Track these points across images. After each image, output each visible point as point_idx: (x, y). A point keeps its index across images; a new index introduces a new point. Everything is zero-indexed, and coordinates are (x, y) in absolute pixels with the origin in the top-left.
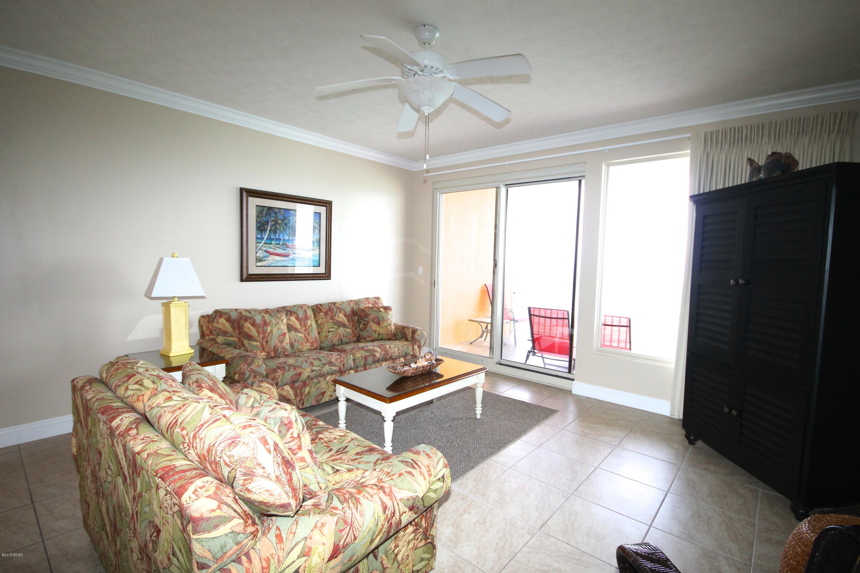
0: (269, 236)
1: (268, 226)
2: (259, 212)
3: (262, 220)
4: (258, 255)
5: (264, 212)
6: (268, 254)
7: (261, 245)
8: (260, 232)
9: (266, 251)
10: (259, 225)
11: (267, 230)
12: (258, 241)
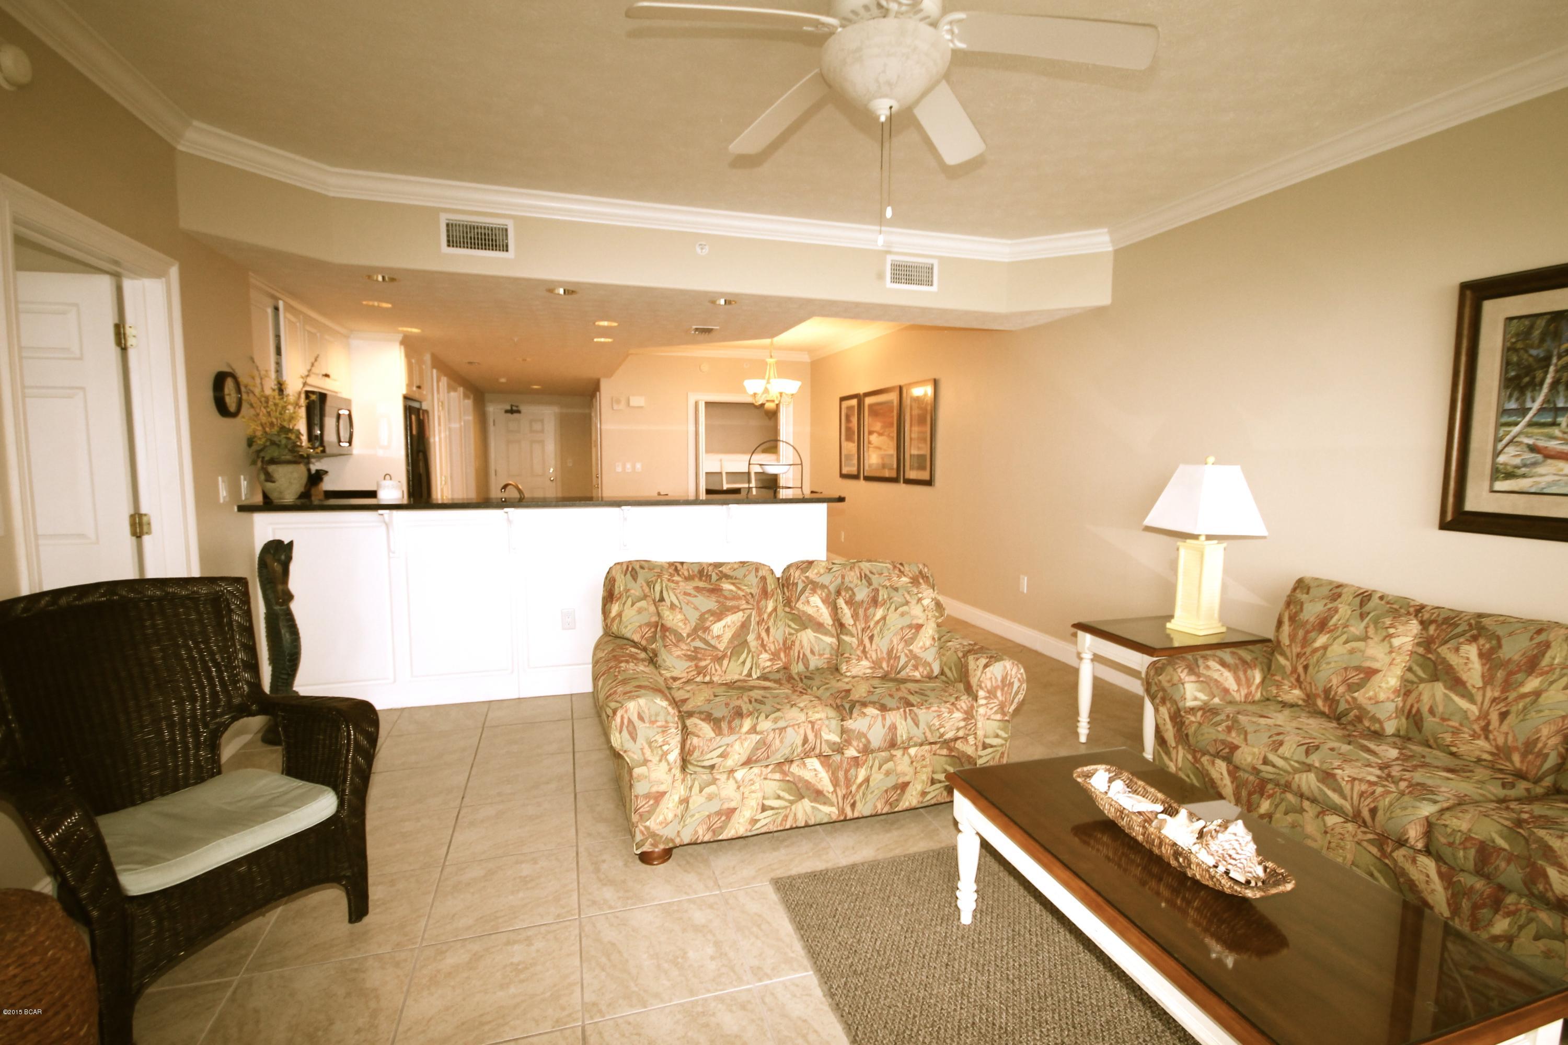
0: (1547, 401)
1: (1546, 373)
2: (1517, 335)
3: (1525, 356)
4: (1501, 459)
5: (1536, 333)
6: (1539, 457)
7: (1516, 430)
8: (1516, 395)
9: (1533, 449)
10: (1513, 374)
11: (1541, 384)
12: (1505, 419)
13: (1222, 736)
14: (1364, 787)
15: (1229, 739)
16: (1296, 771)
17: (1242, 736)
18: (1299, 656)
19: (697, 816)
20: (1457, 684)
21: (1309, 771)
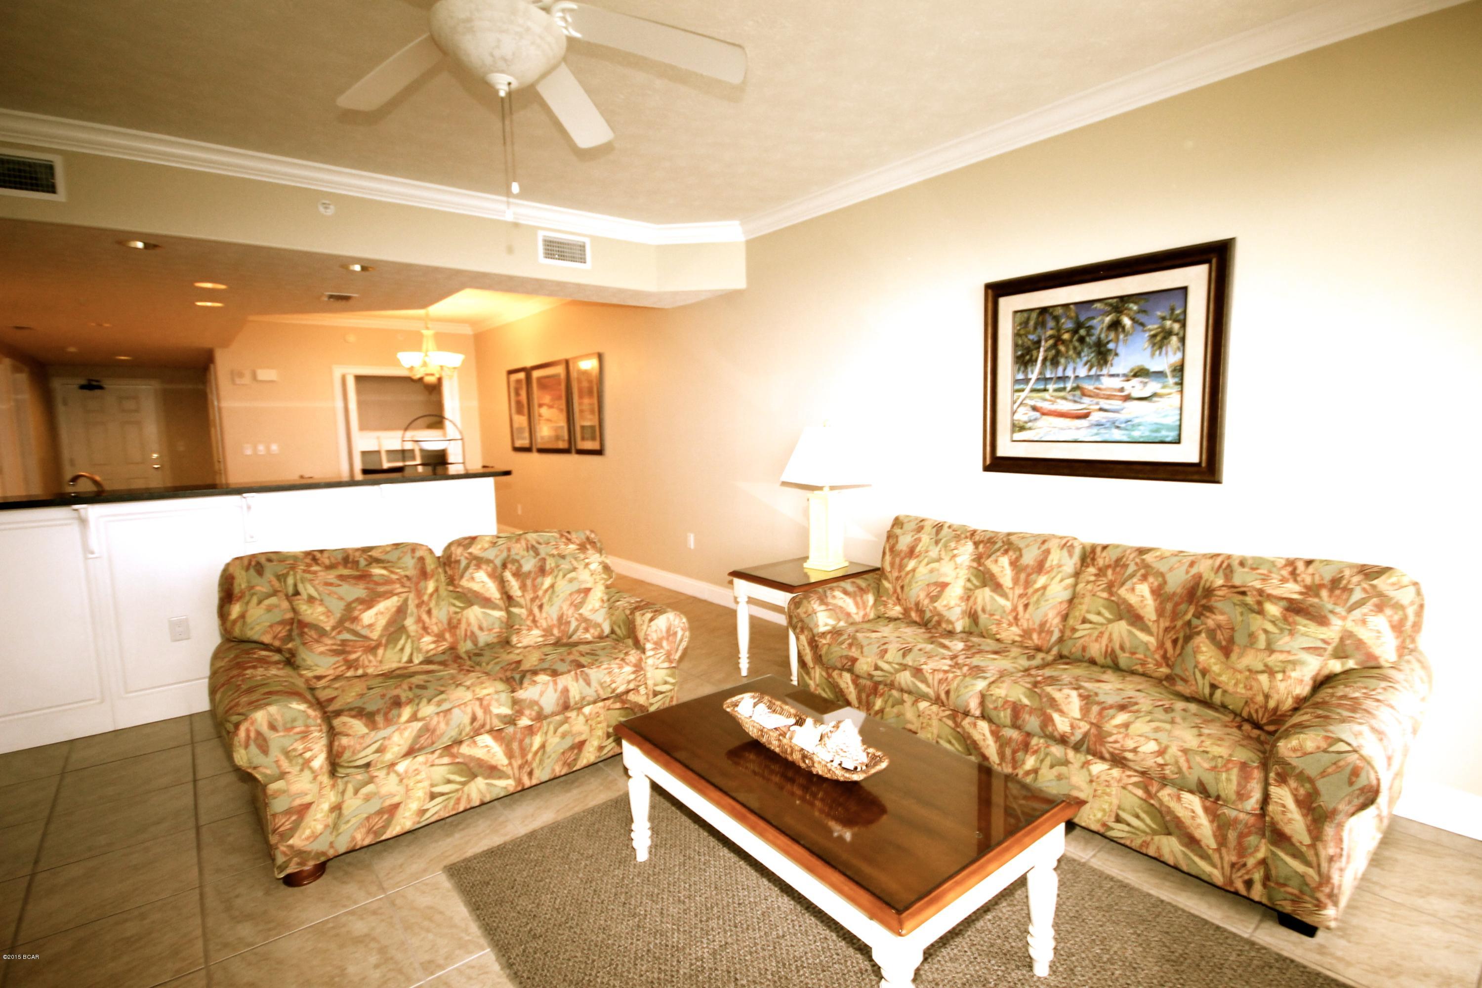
0: (1041, 373)
1: (1039, 352)
2: (1020, 324)
3: (1026, 340)
4: (1016, 417)
5: (1032, 323)
6: (1037, 414)
7: (1023, 395)
8: (1022, 369)
9: (1035, 409)
10: (1019, 353)
11: (1036, 360)
12: (1017, 387)
13: (845, 653)
14: (941, 675)
15: (851, 654)
16: (897, 671)
17: (859, 651)
18: (898, 578)
19: (353, 821)
20: (997, 587)
21: (905, 670)
